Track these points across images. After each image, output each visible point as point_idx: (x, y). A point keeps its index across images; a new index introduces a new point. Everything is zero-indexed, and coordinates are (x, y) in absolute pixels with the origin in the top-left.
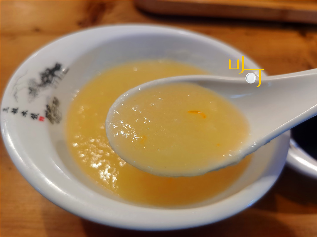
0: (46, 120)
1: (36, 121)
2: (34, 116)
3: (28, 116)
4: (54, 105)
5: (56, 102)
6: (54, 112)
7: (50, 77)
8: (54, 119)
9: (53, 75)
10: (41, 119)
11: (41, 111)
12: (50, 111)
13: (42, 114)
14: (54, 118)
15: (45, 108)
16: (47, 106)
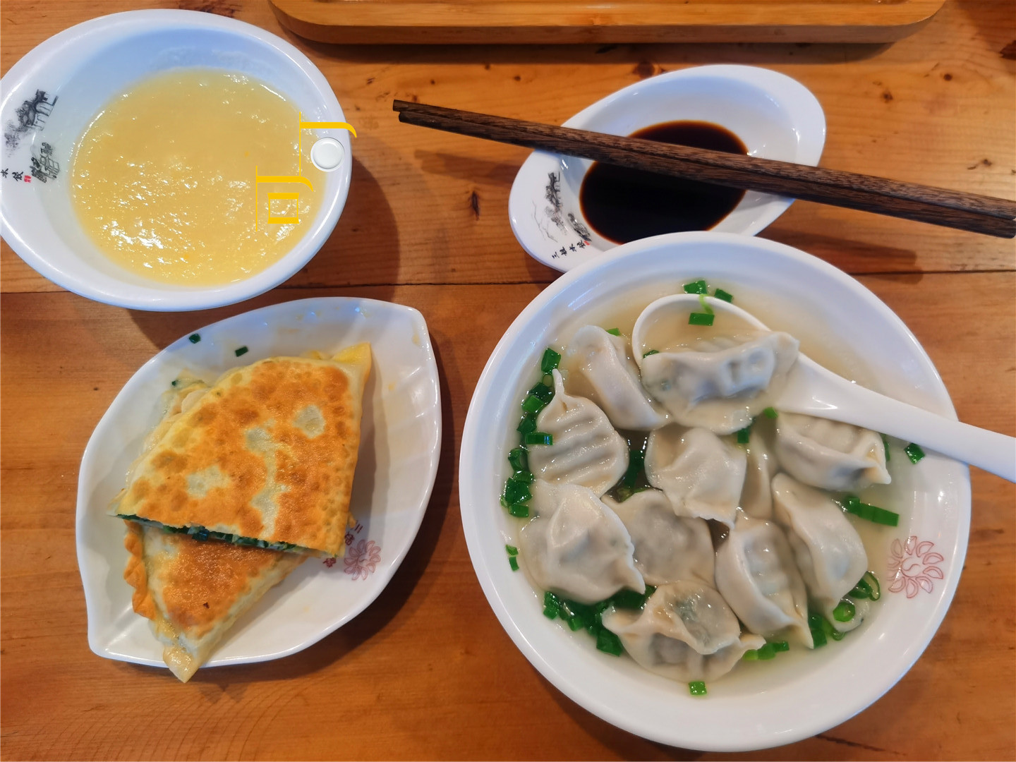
0: (34, 179)
1: (21, 182)
2: (17, 176)
3: (10, 176)
4: (44, 155)
5: (47, 149)
6: (45, 165)
7: (31, 114)
8: (45, 175)
9: (36, 111)
10: (27, 179)
11: (26, 168)
12: (38, 166)
13: (28, 172)
14: (47, 172)
15: (31, 163)
16: (33, 159)
